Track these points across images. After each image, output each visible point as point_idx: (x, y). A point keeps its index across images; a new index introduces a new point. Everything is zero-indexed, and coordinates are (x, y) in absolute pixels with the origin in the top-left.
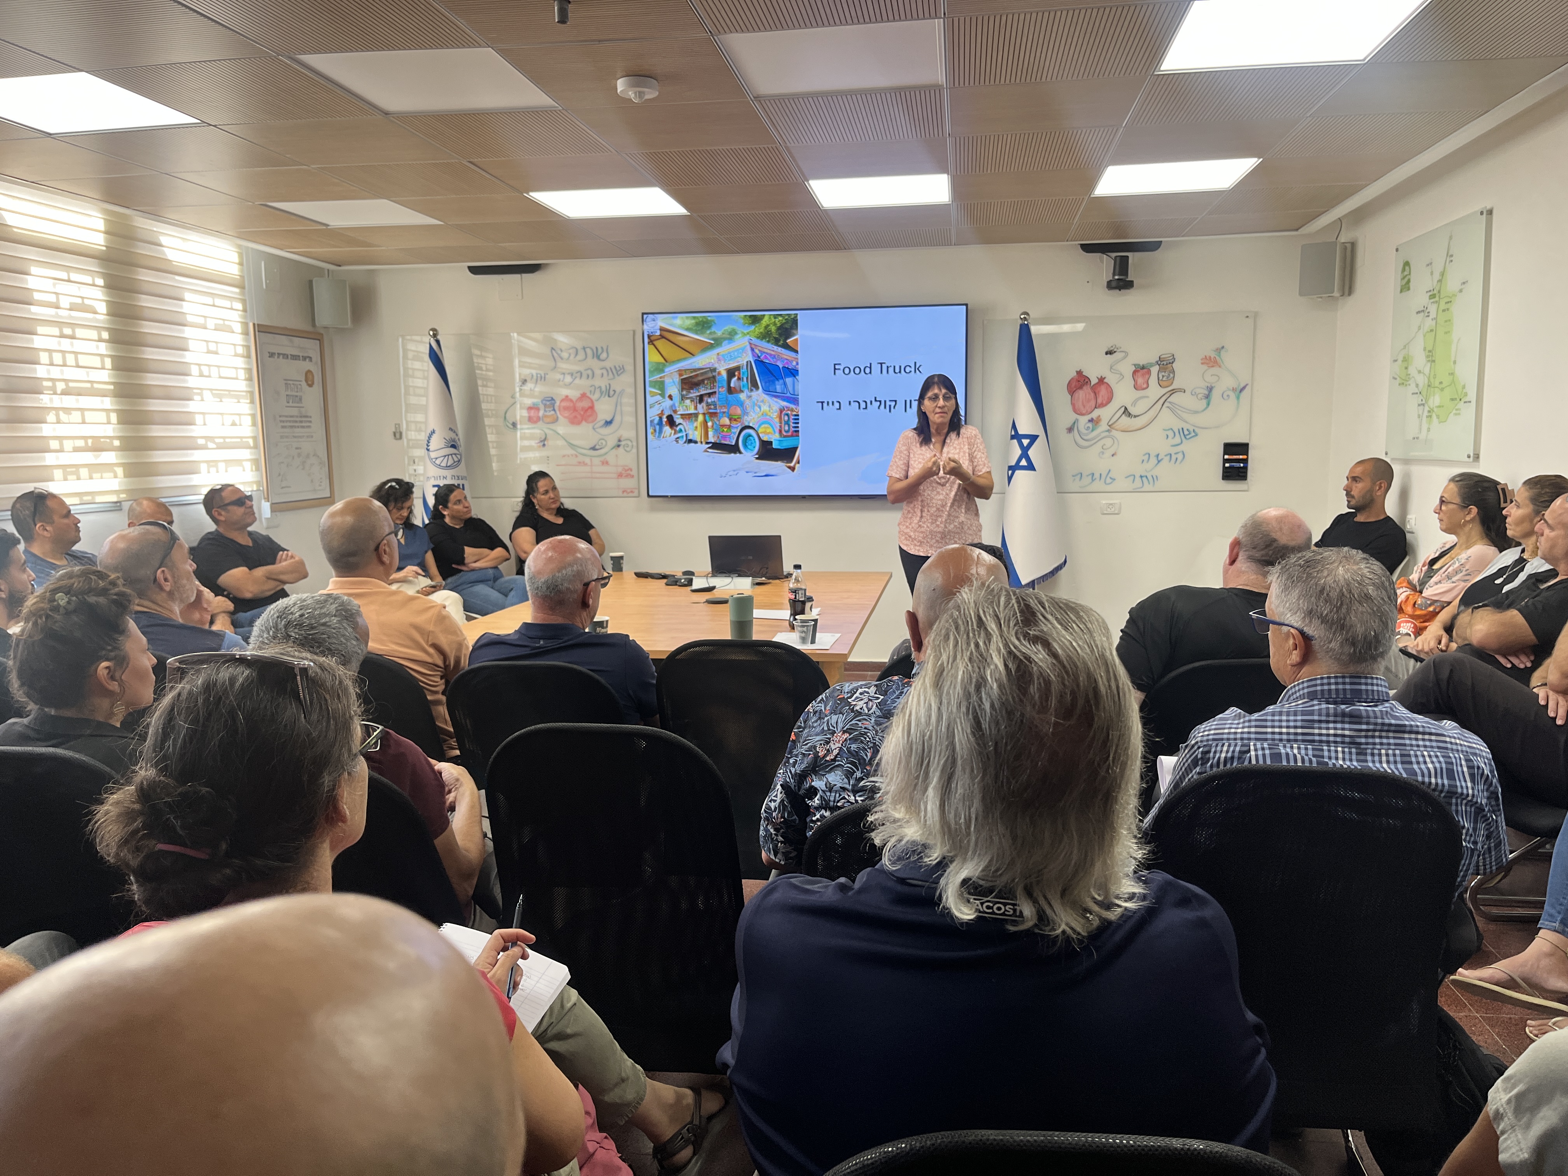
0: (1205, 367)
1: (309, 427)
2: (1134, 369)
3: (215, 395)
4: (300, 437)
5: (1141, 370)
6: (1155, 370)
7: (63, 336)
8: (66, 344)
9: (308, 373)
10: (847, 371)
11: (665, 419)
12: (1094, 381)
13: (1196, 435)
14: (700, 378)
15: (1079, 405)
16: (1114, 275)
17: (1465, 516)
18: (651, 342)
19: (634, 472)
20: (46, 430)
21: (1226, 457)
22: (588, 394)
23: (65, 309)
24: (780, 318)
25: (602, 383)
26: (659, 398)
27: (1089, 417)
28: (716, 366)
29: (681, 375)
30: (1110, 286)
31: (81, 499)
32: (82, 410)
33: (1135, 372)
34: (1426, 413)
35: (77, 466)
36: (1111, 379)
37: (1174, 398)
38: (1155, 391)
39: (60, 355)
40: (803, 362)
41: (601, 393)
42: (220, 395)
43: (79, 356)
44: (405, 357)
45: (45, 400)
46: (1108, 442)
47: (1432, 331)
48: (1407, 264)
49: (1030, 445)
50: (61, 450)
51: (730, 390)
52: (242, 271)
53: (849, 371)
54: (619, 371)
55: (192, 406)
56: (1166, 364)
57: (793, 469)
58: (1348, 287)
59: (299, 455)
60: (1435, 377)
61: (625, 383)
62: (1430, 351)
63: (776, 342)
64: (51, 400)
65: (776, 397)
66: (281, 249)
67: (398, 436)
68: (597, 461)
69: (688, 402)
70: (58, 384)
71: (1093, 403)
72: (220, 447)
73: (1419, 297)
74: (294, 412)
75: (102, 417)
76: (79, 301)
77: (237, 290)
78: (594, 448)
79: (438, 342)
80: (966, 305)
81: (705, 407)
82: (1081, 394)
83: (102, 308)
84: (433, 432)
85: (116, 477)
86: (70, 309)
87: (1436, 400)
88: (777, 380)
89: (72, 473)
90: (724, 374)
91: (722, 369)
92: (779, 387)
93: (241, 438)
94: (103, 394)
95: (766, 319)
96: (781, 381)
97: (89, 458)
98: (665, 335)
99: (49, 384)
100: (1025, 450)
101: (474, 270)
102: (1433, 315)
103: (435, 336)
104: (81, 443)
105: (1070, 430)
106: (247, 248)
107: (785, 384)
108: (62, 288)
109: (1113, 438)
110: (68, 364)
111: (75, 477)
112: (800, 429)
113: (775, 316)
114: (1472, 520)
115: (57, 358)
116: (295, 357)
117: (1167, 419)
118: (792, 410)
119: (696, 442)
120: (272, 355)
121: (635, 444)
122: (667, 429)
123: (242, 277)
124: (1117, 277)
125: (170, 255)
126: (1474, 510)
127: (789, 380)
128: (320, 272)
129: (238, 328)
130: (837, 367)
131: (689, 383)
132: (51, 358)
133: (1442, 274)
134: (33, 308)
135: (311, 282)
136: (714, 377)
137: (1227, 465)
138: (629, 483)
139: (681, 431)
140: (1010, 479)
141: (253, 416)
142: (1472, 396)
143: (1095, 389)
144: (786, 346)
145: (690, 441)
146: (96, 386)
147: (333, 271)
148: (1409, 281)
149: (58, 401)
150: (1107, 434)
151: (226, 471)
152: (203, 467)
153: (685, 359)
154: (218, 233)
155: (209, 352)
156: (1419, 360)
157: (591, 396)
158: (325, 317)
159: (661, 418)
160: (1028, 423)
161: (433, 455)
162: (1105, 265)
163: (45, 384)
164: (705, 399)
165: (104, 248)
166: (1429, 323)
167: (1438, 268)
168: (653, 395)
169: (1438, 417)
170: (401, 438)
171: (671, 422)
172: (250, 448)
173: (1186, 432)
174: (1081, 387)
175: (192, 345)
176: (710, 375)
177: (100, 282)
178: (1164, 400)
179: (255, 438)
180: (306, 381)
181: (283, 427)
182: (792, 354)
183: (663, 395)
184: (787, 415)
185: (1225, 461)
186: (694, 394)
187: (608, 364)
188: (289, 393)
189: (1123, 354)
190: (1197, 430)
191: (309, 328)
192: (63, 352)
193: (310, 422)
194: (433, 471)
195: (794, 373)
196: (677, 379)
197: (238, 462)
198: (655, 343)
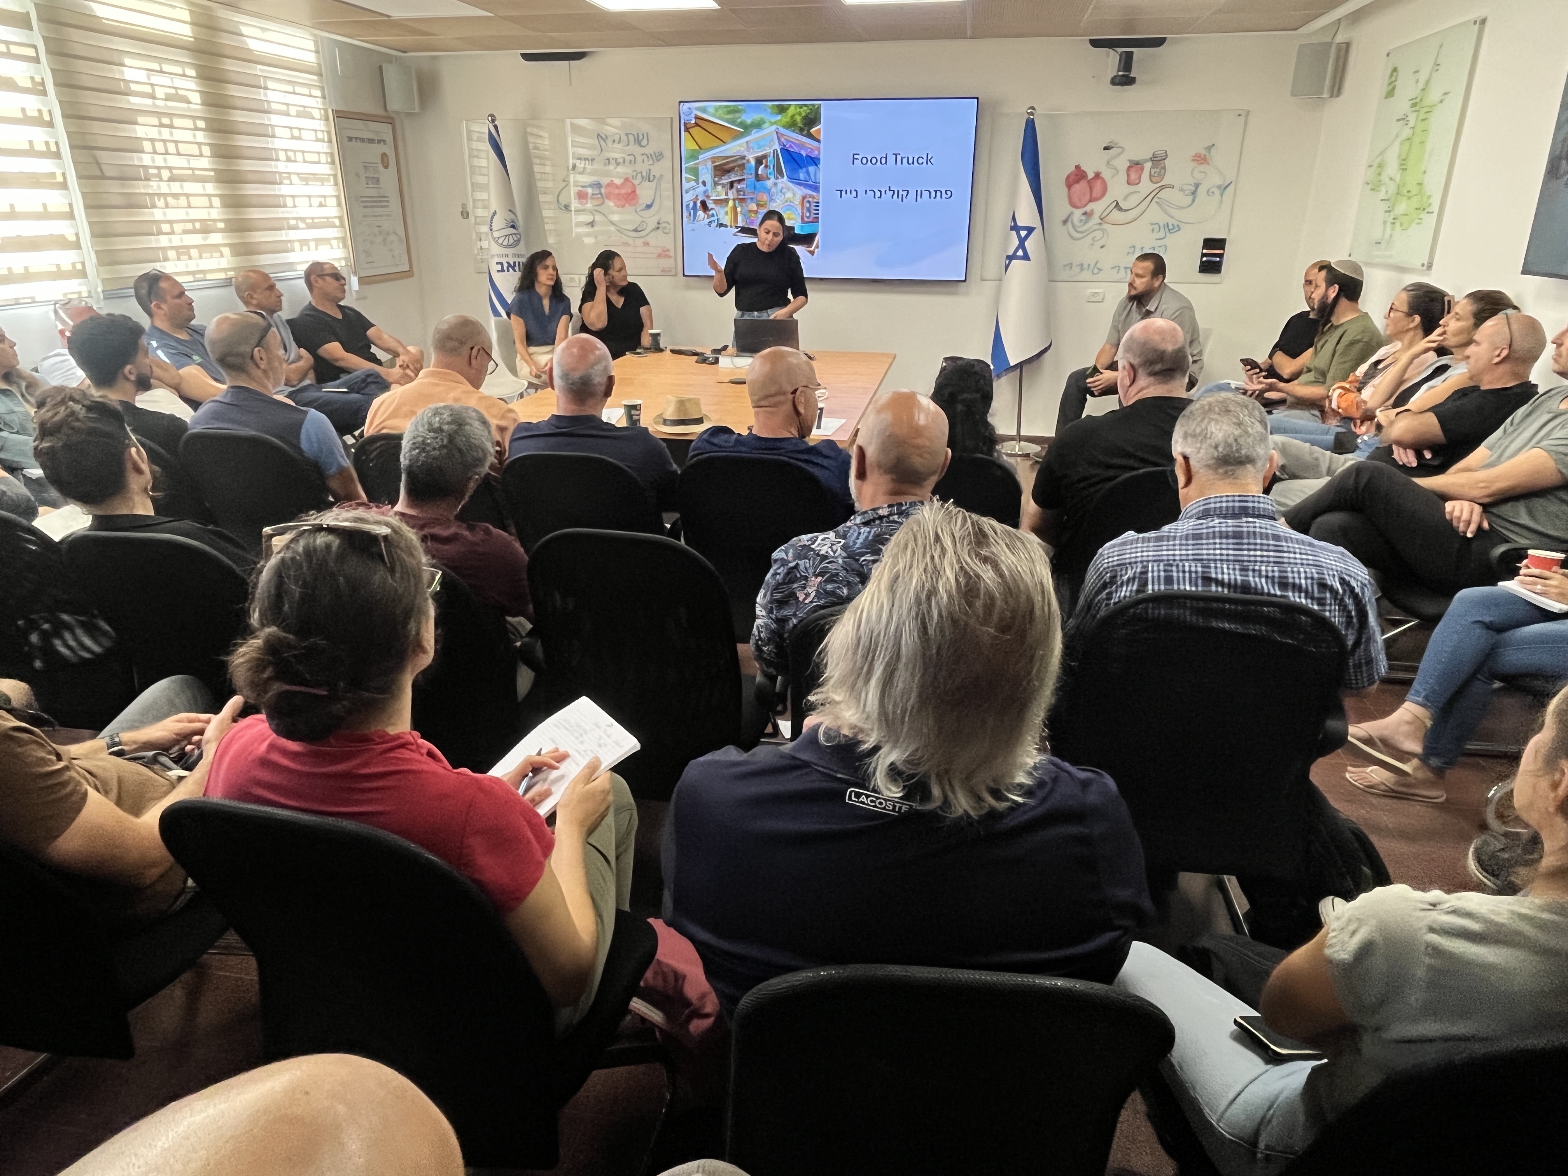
0: (1193, 164)
1: (387, 206)
2: (1128, 164)
3: (301, 179)
4: (380, 216)
5: (1136, 166)
6: (1148, 166)
7: (162, 125)
8: (165, 133)
9: (384, 156)
10: (864, 161)
11: (699, 204)
12: (1091, 175)
13: (1179, 230)
14: (731, 165)
15: (1075, 200)
16: (1119, 71)
17: (1409, 323)
18: (687, 130)
19: (672, 253)
20: (158, 214)
21: (1205, 251)
22: (631, 179)
23: (162, 99)
24: (805, 108)
25: (643, 168)
26: (693, 183)
27: (1083, 210)
28: (746, 153)
29: (713, 162)
30: (1114, 82)
31: (194, 277)
32: (188, 196)
33: (1129, 168)
34: (1390, 220)
35: (188, 247)
36: (1106, 174)
37: (1164, 194)
38: (1146, 185)
39: (161, 144)
40: (824, 152)
41: (643, 177)
42: (306, 179)
43: (180, 145)
44: (470, 139)
45: (154, 186)
46: (1098, 234)
47: (1408, 139)
48: (1395, 70)
49: (1027, 236)
50: (172, 233)
51: (758, 178)
52: (318, 58)
53: (865, 161)
54: (659, 157)
55: (284, 189)
56: (1158, 160)
57: (812, 253)
58: (1337, 89)
59: (380, 233)
60: (1404, 184)
61: (664, 168)
62: (1404, 160)
63: (801, 130)
64: (159, 187)
65: (799, 184)
66: (351, 38)
67: (465, 215)
68: (639, 242)
69: (719, 188)
70: (162, 171)
71: (1088, 197)
72: (310, 227)
73: (1401, 104)
74: (373, 192)
75: (204, 201)
76: (173, 91)
77: (315, 78)
78: (636, 230)
79: (496, 127)
80: (977, 98)
81: (735, 193)
82: (1077, 187)
83: (196, 98)
84: (495, 213)
85: (222, 256)
86: (166, 99)
87: (1402, 207)
88: (801, 168)
89: (183, 253)
90: (753, 163)
91: (751, 159)
92: (802, 176)
93: (327, 218)
94: (203, 180)
95: (792, 109)
96: (804, 169)
97: (197, 239)
98: (700, 122)
99: (155, 171)
100: (1022, 241)
101: (527, 57)
102: (1411, 124)
103: (493, 121)
104: (189, 226)
105: (1065, 222)
106: (322, 37)
107: (808, 173)
108: (156, 79)
109: (1103, 231)
110: (170, 152)
111: (187, 257)
112: (820, 216)
113: (801, 107)
114: (1415, 328)
115: (160, 147)
116: (371, 141)
117: (1154, 214)
118: (813, 198)
119: (726, 226)
120: (350, 139)
121: (672, 226)
122: (701, 213)
123: (319, 65)
124: (1120, 73)
125: (252, 45)
126: (1417, 318)
127: (811, 169)
128: (389, 59)
129: (316, 114)
130: (856, 157)
131: (722, 170)
132: (154, 147)
133: (1428, 82)
134: (133, 99)
135: (381, 68)
136: (743, 164)
137: (1204, 259)
138: (668, 263)
139: (713, 215)
140: (1007, 267)
141: (338, 197)
142: (1435, 208)
143: (1090, 183)
144: (810, 136)
145: (721, 225)
146: (197, 172)
147: (400, 57)
148: (1394, 88)
149: (164, 188)
150: (1098, 227)
151: (317, 249)
152: (297, 245)
153: (717, 147)
154: (293, 23)
155: (293, 137)
156: (1392, 169)
157: (634, 181)
158: (395, 104)
159: (695, 203)
160: (1027, 215)
161: (496, 234)
162: (1111, 59)
163: (151, 171)
164: (735, 185)
165: (192, 39)
166: (1406, 132)
167: (1423, 76)
168: (688, 180)
169: (1401, 224)
170: (468, 217)
171: (704, 205)
172: (337, 227)
173: (1171, 227)
174: (1077, 182)
175: (278, 132)
176: (740, 162)
177: (192, 72)
178: (1152, 196)
179: (341, 218)
180: (383, 162)
181: (365, 207)
182: (815, 144)
183: (697, 181)
184: (809, 202)
185: (1204, 255)
186: (726, 180)
187: (648, 150)
188: (367, 175)
189: (1120, 150)
190: (1180, 224)
191: (381, 112)
192: (165, 141)
193: (388, 201)
194: (496, 249)
195: (815, 161)
196: (710, 165)
197: (327, 241)
198: (691, 130)
